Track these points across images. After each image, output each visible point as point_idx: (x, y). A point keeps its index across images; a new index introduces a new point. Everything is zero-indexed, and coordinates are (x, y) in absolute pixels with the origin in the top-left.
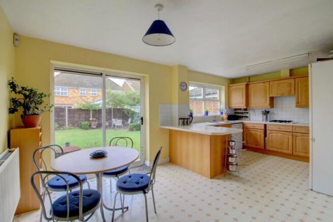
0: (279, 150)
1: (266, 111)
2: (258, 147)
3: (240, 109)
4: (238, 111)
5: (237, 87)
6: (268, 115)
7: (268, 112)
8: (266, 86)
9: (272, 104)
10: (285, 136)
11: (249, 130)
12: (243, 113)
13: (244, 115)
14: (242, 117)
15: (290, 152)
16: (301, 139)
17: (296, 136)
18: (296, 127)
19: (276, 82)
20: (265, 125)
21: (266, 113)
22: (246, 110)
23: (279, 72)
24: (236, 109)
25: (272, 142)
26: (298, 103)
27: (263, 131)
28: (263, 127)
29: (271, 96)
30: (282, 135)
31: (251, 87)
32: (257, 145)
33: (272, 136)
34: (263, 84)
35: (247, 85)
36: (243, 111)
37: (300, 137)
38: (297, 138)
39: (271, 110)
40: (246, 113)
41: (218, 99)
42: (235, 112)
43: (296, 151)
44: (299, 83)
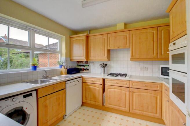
0: (117, 107)
1: (104, 64)
2: (97, 103)
3: (82, 62)
4: (80, 64)
5: (78, 38)
6: (106, 68)
7: (106, 65)
8: (104, 38)
9: (109, 58)
10: (123, 91)
11: (88, 85)
12: (84, 66)
13: (85, 68)
14: (84, 69)
15: (127, 109)
16: (138, 95)
17: (133, 92)
18: (133, 82)
19: (113, 34)
20: (104, 80)
21: (104, 66)
22: (87, 62)
23: (115, 25)
24: (78, 62)
25: (110, 98)
26: (132, 56)
27: (101, 86)
28: (101, 82)
29: (108, 49)
30: (119, 90)
31: (91, 39)
32: (96, 102)
33: (110, 91)
34: (101, 37)
35: (87, 37)
36: (85, 64)
37: (137, 93)
38: (134, 94)
39: (108, 63)
40: (87, 65)
41: (58, 50)
42: (78, 65)
43: (133, 109)
44: (134, 36)
